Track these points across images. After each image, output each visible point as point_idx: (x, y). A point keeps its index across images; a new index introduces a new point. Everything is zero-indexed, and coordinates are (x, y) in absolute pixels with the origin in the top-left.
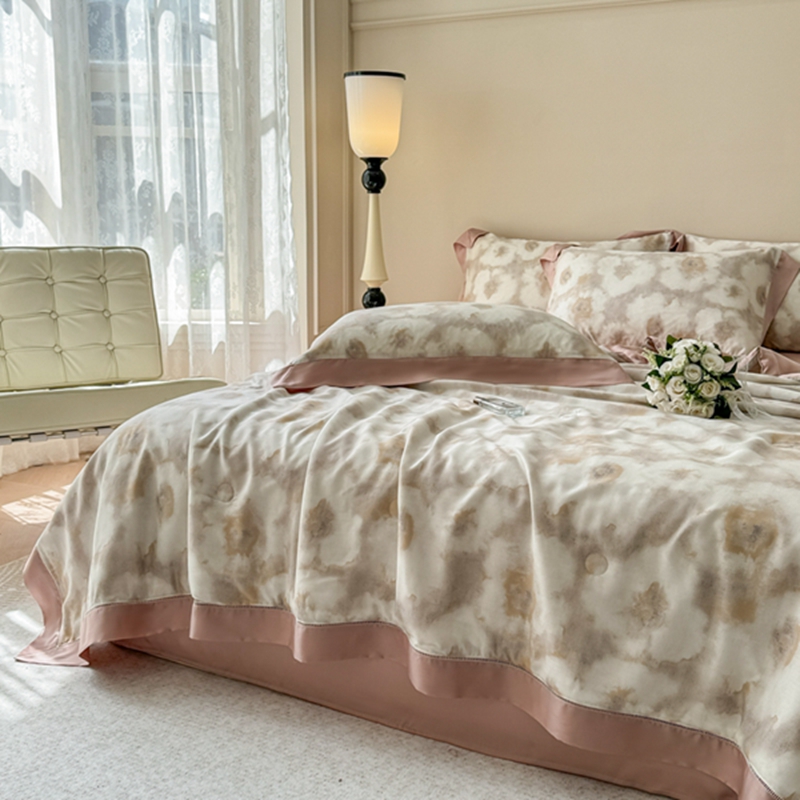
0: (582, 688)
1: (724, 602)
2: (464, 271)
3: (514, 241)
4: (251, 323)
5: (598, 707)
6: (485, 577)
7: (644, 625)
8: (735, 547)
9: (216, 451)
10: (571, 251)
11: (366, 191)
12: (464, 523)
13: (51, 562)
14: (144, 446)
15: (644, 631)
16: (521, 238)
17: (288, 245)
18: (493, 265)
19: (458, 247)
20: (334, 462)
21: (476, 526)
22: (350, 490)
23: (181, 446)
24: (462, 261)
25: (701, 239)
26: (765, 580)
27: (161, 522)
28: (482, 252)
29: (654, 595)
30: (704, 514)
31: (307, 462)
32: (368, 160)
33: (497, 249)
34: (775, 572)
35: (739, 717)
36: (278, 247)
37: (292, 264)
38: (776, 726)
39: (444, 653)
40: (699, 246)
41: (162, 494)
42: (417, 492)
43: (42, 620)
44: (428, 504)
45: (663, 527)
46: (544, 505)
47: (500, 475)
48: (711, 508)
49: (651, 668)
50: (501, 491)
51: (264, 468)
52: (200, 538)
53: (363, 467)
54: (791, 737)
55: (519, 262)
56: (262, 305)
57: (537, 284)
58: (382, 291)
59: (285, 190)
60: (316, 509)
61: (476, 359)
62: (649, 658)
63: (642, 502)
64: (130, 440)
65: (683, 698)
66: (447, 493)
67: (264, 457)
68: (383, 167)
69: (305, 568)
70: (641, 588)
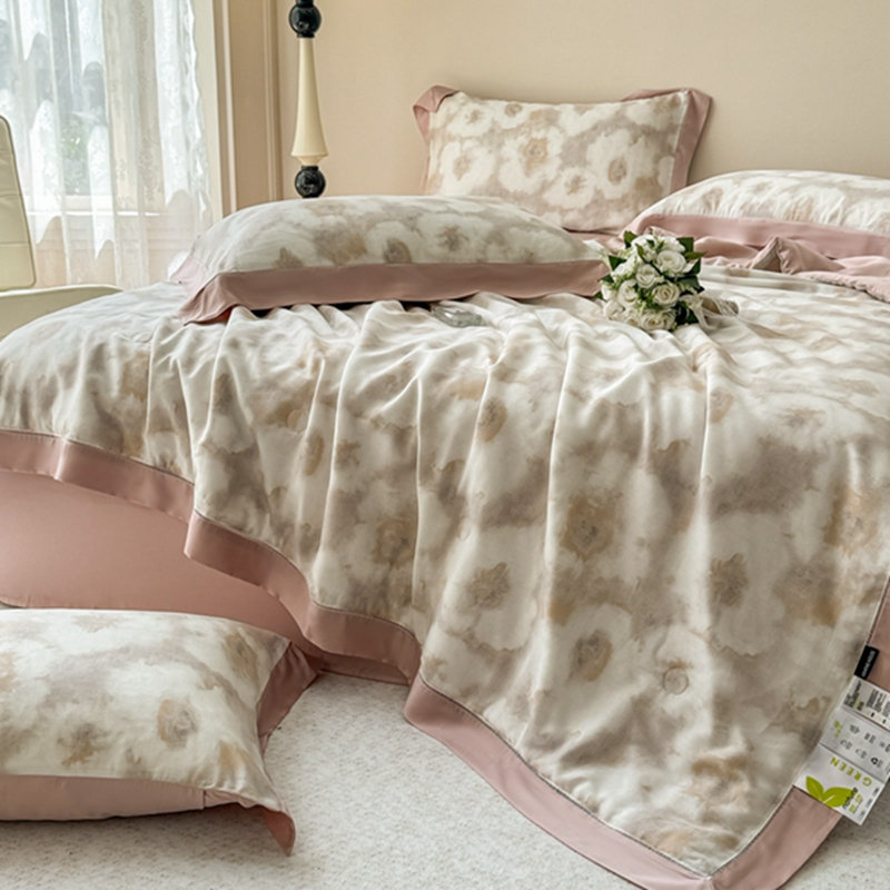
2: (428, 144)
3: (491, 103)
4: (147, 214)
11: (295, 34)
16: (501, 99)
17: (193, 107)
18: (464, 135)
19: (419, 111)
24: (424, 130)
28: (450, 118)
33: (469, 114)
36: (180, 112)
37: (198, 134)
55: (498, 131)
56: (162, 190)
57: (520, 160)
58: (320, 169)
59: (186, 34)
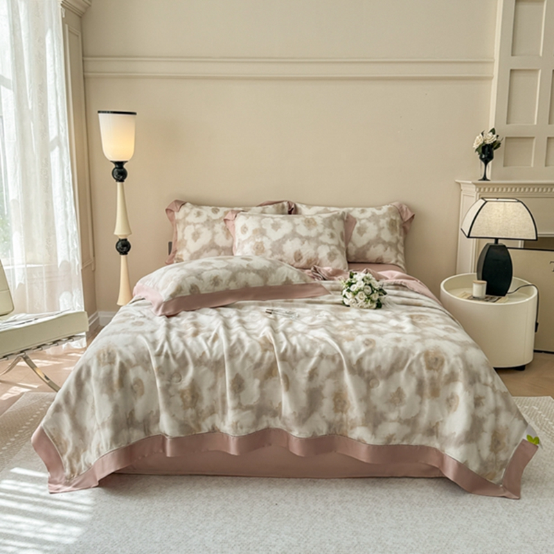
0: (375, 438)
1: (427, 391)
2: (175, 226)
3: (204, 207)
5: (381, 444)
6: (323, 398)
7: (396, 406)
8: (429, 368)
9: (167, 356)
10: (242, 214)
11: (115, 180)
12: (313, 375)
13: (52, 434)
14: (118, 359)
15: (397, 408)
18: (195, 222)
19: (168, 211)
20: (239, 354)
21: (317, 375)
22: (250, 367)
23: (143, 356)
25: (304, 206)
26: (442, 379)
27: (136, 399)
28: (186, 215)
29: (399, 392)
30: (415, 356)
31: (223, 356)
32: (116, 163)
33: (196, 213)
34: (446, 375)
35: (435, 437)
38: (456, 436)
39: (310, 436)
40: (304, 209)
41: (134, 384)
42: (287, 363)
43: (46, 470)
44: (293, 368)
45: (401, 364)
46: (349, 361)
47: (325, 350)
48: (417, 352)
49: (401, 423)
50: (327, 357)
51: (199, 362)
52: (168, 404)
53: (255, 354)
54: (463, 439)
55: (211, 220)
57: (223, 233)
60: (235, 379)
61: (255, 288)
62: (400, 419)
63: (390, 354)
64: (106, 356)
65: (412, 433)
66: (302, 362)
67: (198, 356)
68: (125, 166)
69: (234, 409)
70: (393, 390)
